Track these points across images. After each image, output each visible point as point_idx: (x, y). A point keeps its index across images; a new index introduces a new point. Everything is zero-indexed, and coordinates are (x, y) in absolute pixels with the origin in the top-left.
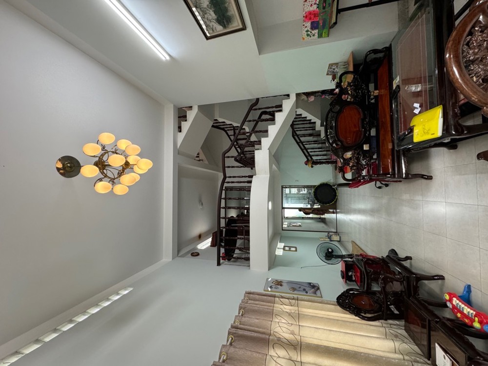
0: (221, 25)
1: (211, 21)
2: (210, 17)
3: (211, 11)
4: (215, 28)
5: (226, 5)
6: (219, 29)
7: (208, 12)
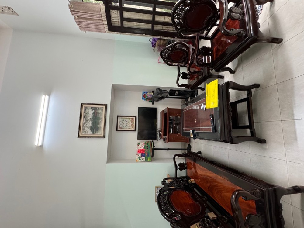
0: (92, 131)
1: (87, 127)
2: (88, 125)
3: (90, 121)
4: (87, 132)
5: (99, 121)
6: (89, 133)
7: (89, 121)
